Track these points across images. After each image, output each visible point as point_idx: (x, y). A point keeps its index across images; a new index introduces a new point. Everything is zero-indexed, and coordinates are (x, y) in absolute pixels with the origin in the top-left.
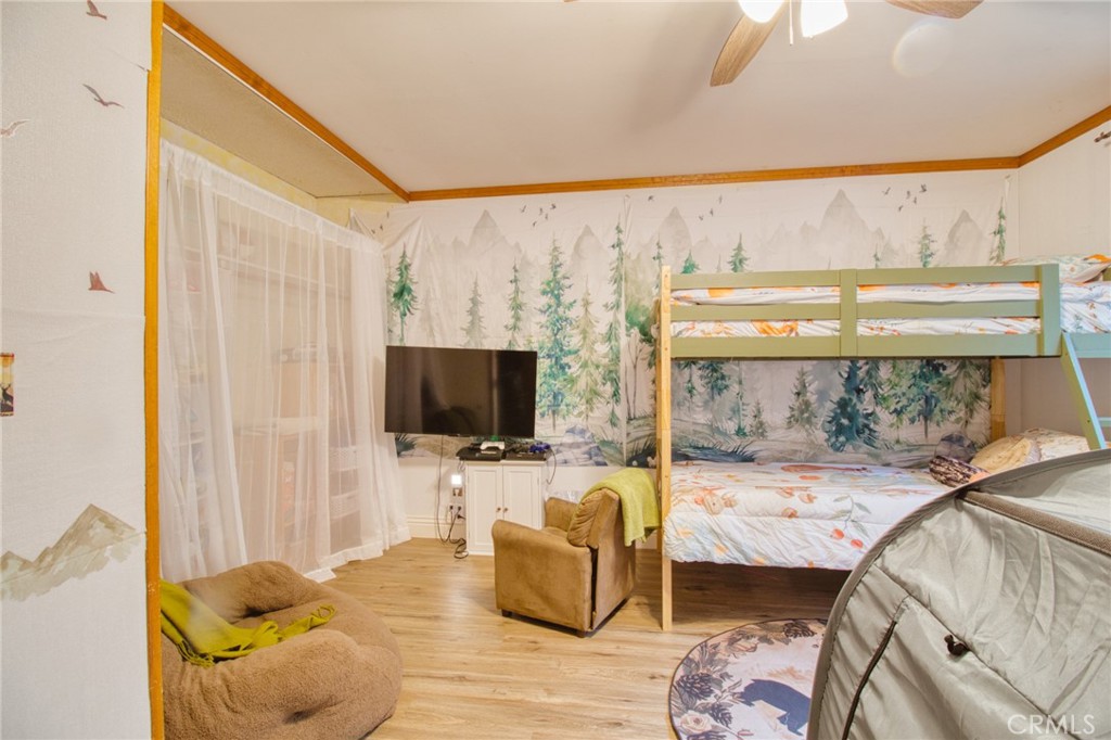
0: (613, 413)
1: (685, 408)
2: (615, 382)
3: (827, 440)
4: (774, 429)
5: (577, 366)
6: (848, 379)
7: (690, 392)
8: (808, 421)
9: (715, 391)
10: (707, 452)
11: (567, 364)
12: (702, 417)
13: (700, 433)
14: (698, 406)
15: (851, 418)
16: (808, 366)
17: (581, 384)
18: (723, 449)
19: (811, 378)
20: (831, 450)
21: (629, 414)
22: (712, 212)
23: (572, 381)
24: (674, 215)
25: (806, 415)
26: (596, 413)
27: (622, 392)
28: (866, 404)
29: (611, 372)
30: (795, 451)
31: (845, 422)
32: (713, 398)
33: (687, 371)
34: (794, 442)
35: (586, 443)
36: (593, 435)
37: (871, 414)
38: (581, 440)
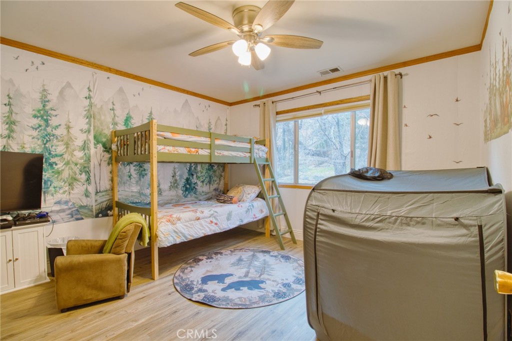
0: (87, 190)
1: (127, 185)
2: (88, 173)
3: (183, 194)
4: (165, 191)
5: (62, 164)
6: (189, 170)
7: (130, 177)
8: (177, 187)
9: (141, 176)
10: (138, 204)
11: (53, 163)
12: (135, 189)
13: (134, 196)
14: (133, 184)
15: (190, 185)
16: (176, 165)
17: (65, 174)
18: (145, 202)
19: (177, 170)
20: (184, 197)
21: (96, 190)
22: (139, 94)
23: (59, 173)
24: (121, 90)
25: (176, 185)
26: (76, 191)
27: (92, 178)
28: (194, 180)
29: (85, 167)
30: (172, 199)
31: (188, 186)
32: (140, 180)
33: (128, 167)
34: (171, 196)
35: (70, 209)
36: (74, 204)
37: (195, 183)
38: (66, 207)
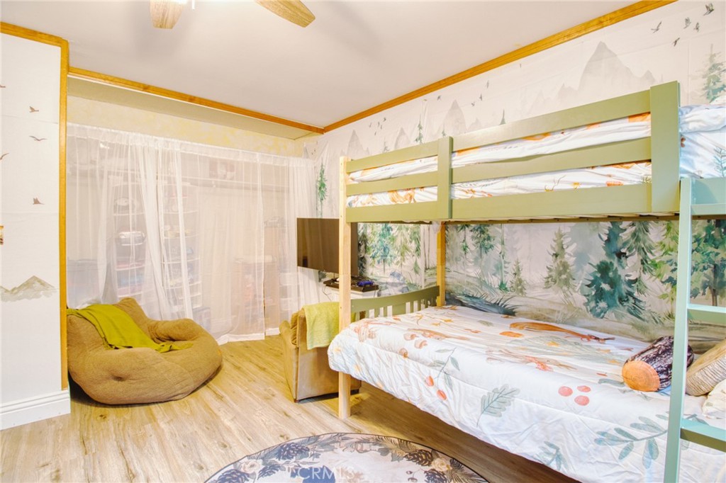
0: (416, 263)
1: (460, 263)
2: (417, 240)
3: (586, 304)
4: (533, 287)
5: (396, 229)
6: (608, 241)
7: (465, 250)
8: (566, 282)
9: (483, 250)
10: (475, 300)
12: (473, 271)
13: (472, 284)
14: (470, 262)
15: (613, 284)
16: (566, 228)
17: (398, 243)
18: (487, 300)
19: (569, 239)
20: (590, 315)
21: (426, 265)
22: (481, 98)
23: (393, 239)
24: (455, 106)
25: (564, 277)
26: (406, 263)
27: (421, 248)
28: (629, 268)
29: (415, 233)
30: (553, 311)
31: (606, 287)
32: (481, 255)
33: (462, 232)
34: (551, 302)
35: (401, 284)
36: (404, 279)
37: (635, 281)
38: (397, 281)
